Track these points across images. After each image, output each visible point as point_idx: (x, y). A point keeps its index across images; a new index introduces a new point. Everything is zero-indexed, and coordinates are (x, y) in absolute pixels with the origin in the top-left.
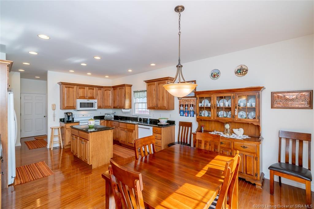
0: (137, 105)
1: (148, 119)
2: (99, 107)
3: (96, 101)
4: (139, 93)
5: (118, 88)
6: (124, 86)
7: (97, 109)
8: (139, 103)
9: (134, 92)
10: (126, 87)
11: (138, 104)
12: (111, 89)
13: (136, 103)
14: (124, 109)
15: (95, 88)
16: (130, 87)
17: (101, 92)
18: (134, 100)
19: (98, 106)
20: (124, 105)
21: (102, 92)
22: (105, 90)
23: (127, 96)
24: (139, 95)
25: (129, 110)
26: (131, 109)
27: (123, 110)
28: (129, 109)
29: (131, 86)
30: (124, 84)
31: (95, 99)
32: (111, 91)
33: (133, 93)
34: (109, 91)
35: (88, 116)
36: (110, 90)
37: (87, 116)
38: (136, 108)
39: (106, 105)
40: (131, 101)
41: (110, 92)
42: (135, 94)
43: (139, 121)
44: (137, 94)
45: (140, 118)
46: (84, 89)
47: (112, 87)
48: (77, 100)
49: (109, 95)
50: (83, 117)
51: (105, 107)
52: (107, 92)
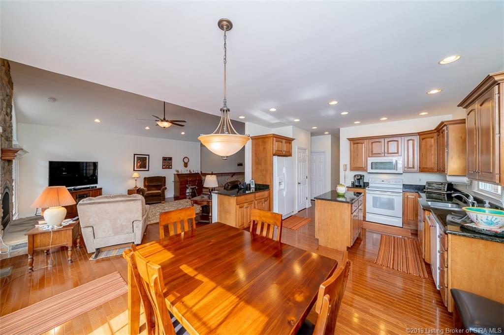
5: (441, 131)
6: (445, 125)
7: (402, 172)
10: (450, 127)
12: (435, 134)
15: (399, 138)
19: (404, 167)
20: (446, 166)
21: (416, 144)
22: (423, 139)
23: (454, 146)
30: (443, 122)
31: (400, 156)
32: (436, 138)
34: (429, 139)
36: (432, 138)
37: (390, 182)
39: (424, 167)
41: (432, 142)
46: (380, 142)
47: (435, 130)
48: (368, 158)
49: (431, 146)
50: (383, 182)
51: (423, 170)
52: (426, 142)
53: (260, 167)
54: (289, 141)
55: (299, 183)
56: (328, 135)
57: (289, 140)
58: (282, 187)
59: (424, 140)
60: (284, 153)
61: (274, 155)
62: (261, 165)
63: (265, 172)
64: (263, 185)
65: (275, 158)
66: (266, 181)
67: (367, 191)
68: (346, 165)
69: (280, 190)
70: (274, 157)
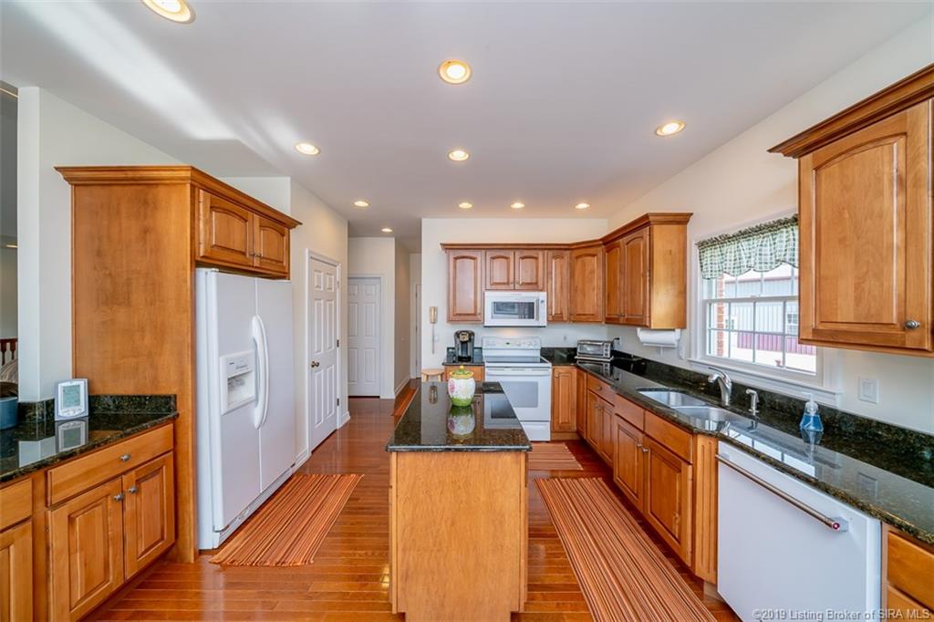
0: (720, 310)
1: (803, 403)
2: (555, 319)
3: (542, 296)
4: (730, 249)
5: (622, 241)
6: (648, 224)
7: (545, 324)
8: (730, 301)
9: (703, 245)
10: (656, 228)
11: (726, 306)
12: (600, 249)
13: (710, 302)
14: (646, 327)
15: (540, 253)
16: (681, 227)
17: (561, 267)
18: (700, 290)
19: (549, 314)
20: (644, 311)
21: (566, 266)
22: (577, 257)
23: (660, 269)
24: (730, 256)
25: (672, 337)
26: (686, 332)
27: (643, 335)
28: (673, 330)
29: (682, 220)
30: (646, 216)
31: (541, 290)
32: (600, 255)
33: (693, 252)
34: (589, 258)
35: (522, 347)
36: (594, 256)
37: (519, 345)
38: (714, 324)
39: (579, 312)
40: (683, 293)
41: (594, 264)
42: (708, 253)
43: (733, 402)
44: (717, 252)
45: (735, 385)
46: (506, 258)
47: (601, 240)
48: (487, 294)
49: (592, 272)
50: (508, 346)
51: (577, 318)
52: (584, 265)
53: (121, 315)
54: (281, 224)
55: (315, 365)
56: (389, 239)
57: (280, 222)
58: (246, 392)
59: (580, 260)
60: (256, 262)
61: (198, 263)
62: (128, 303)
63: (148, 340)
64: (138, 401)
65: (209, 279)
66: (155, 380)
67: (487, 370)
68: (435, 309)
69: (234, 412)
70: (202, 272)
